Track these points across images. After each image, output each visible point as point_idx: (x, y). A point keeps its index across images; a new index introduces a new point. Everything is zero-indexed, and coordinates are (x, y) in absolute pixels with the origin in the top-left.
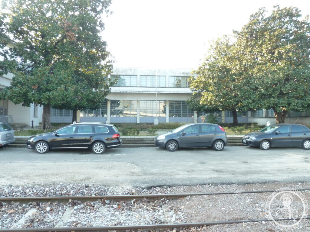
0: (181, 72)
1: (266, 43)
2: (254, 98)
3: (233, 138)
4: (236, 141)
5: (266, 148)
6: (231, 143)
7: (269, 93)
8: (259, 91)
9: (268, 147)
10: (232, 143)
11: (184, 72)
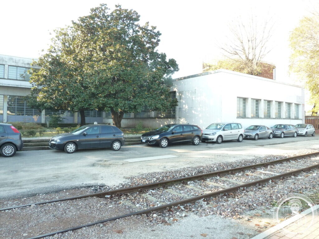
0: (26, 62)
1: (100, 40)
2: (84, 96)
3: (44, 141)
4: (46, 144)
5: (72, 151)
6: (39, 147)
7: (98, 92)
8: (90, 90)
9: (74, 149)
10: (41, 147)
11: (29, 63)
